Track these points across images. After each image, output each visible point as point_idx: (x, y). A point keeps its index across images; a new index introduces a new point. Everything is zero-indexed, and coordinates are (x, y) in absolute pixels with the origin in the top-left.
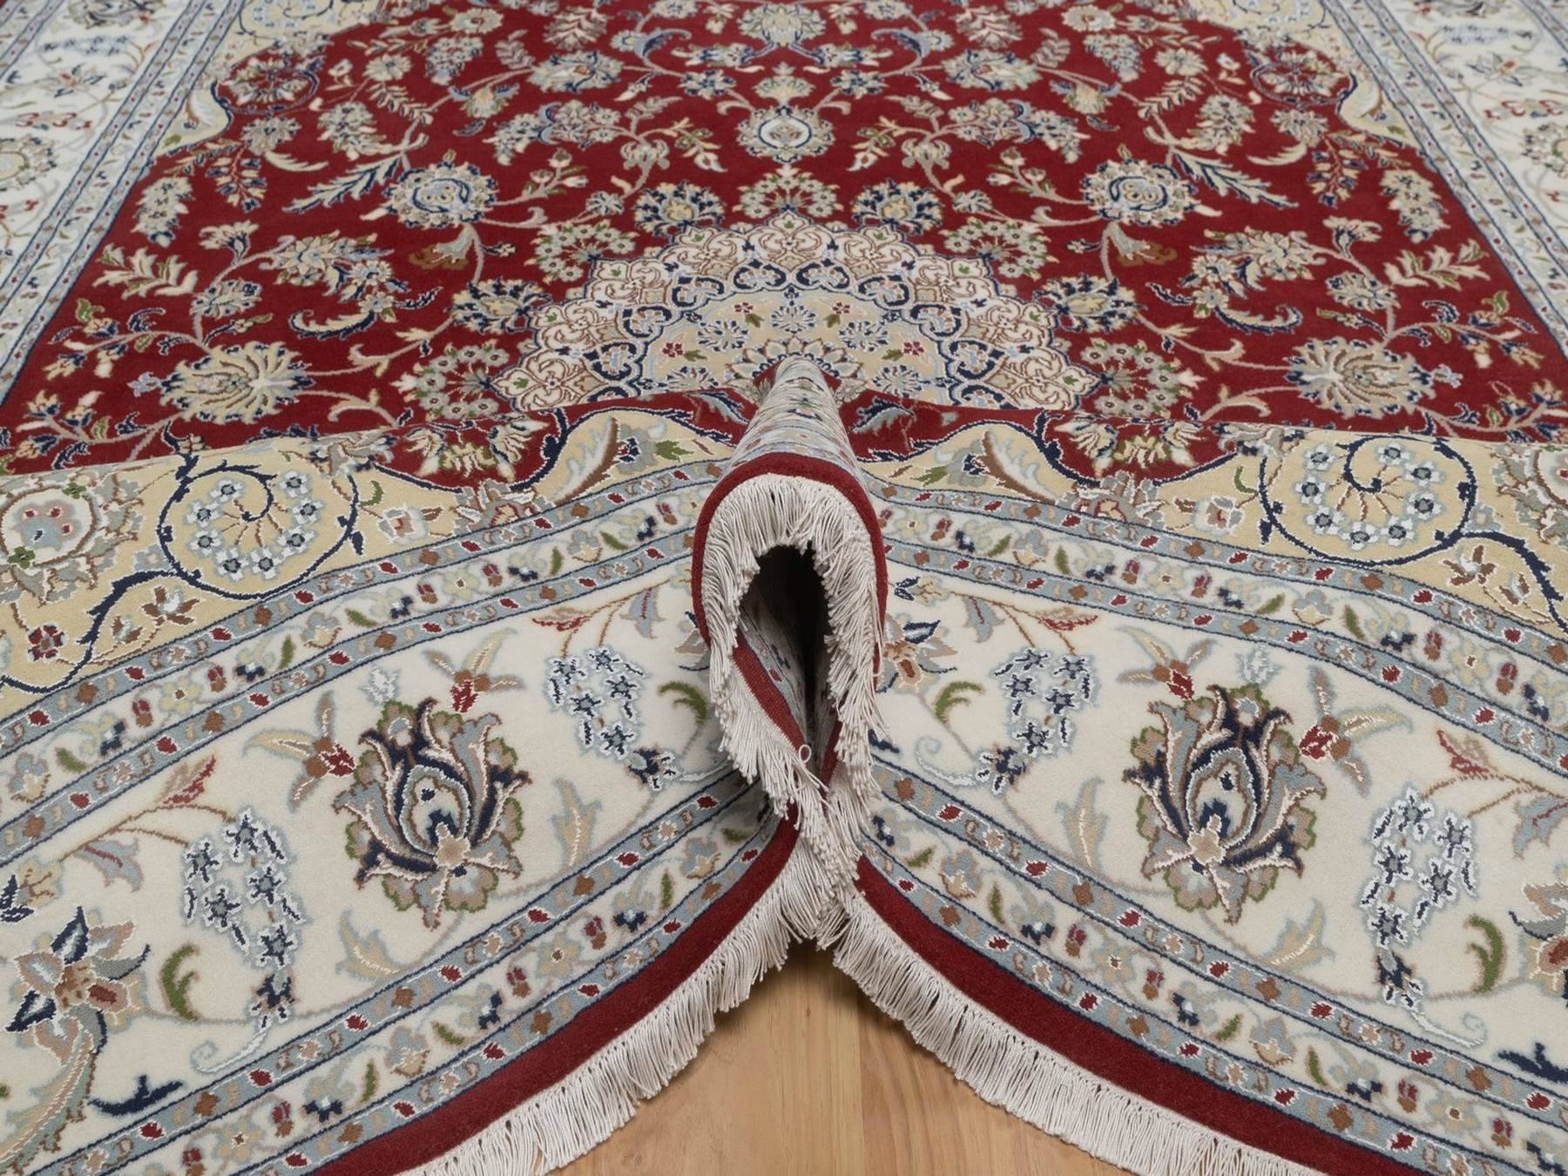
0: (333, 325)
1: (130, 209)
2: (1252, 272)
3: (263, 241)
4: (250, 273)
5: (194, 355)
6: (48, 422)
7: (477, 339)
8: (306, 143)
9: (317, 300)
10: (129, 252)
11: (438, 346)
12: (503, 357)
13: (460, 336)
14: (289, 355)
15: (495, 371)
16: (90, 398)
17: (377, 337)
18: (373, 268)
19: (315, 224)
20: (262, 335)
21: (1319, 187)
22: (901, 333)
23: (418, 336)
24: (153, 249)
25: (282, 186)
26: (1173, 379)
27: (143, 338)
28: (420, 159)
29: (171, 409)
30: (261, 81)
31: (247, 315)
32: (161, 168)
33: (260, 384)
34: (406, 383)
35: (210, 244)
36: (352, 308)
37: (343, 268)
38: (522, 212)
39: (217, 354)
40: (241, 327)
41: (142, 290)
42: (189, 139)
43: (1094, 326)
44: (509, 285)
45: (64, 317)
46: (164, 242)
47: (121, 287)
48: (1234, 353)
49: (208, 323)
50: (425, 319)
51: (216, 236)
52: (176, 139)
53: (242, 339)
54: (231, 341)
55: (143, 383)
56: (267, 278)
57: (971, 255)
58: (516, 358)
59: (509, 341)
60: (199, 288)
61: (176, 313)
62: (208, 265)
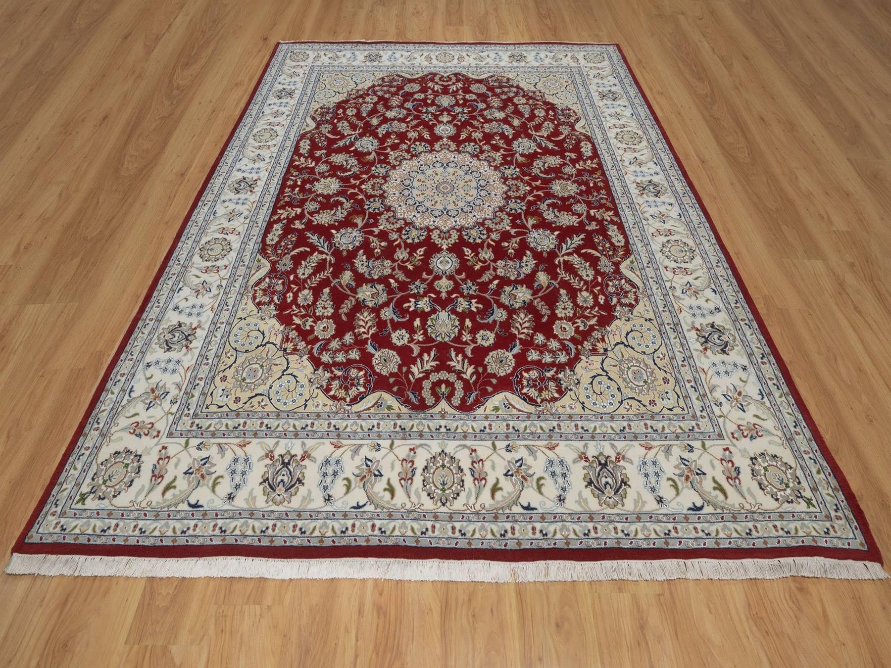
0: (346, 174)
1: (297, 147)
2: (546, 165)
3: (328, 155)
4: (326, 162)
5: (318, 180)
6: (290, 194)
7: (377, 177)
8: (334, 131)
9: (341, 168)
10: (299, 158)
11: (369, 178)
12: (383, 181)
13: (374, 176)
14: (338, 180)
15: (382, 184)
16: (297, 189)
17: (356, 177)
18: (353, 161)
19: (339, 151)
20: (332, 176)
21: (566, 145)
22: (468, 177)
23: (364, 176)
24: (304, 157)
25: (331, 142)
26: (525, 188)
27: (306, 176)
28: (362, 135)
29: (314, 192)
30: (322, 114)
31: (327, 172)
32: (303, 137)
33: (332, 187)
34: (363, 187)
35: (317, 155)
36: (350, 170)
37: (347, 161)
38: (385, 148)
39: (322, 179)
40: (326, 174)
41: (304, 166)
42: (308, 129)
43: (510, 176)
44: (383, 166)
45: (288, 172)
46: (306, 155)
47: (299, 165)
48: (538, 183)
49: (319, 173)
50: (366, 173)
51: (318, 153)
52: (304, 129)
53: (327, 177)
54: (325, 177)
55: (308, 186)
56: (330, 163)
57: (485, 160)
58: (386, 182)
59: (384, 178)
60: (316, 165)
61: (312, 171)
62: (318, 160)
